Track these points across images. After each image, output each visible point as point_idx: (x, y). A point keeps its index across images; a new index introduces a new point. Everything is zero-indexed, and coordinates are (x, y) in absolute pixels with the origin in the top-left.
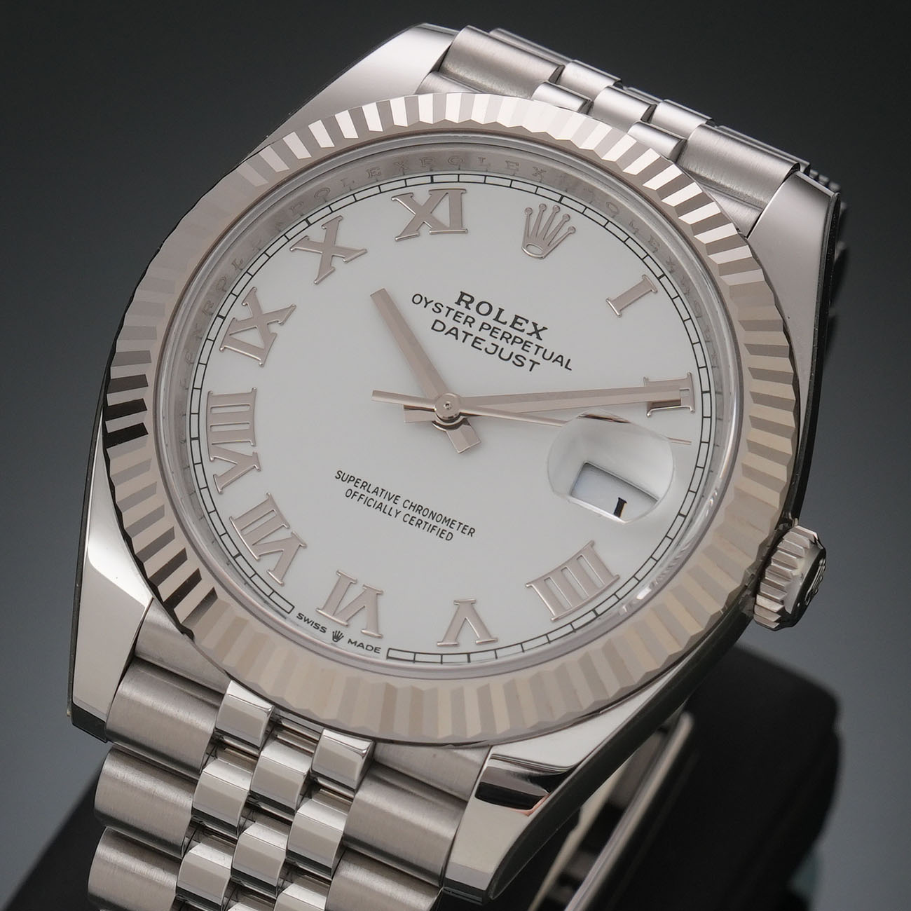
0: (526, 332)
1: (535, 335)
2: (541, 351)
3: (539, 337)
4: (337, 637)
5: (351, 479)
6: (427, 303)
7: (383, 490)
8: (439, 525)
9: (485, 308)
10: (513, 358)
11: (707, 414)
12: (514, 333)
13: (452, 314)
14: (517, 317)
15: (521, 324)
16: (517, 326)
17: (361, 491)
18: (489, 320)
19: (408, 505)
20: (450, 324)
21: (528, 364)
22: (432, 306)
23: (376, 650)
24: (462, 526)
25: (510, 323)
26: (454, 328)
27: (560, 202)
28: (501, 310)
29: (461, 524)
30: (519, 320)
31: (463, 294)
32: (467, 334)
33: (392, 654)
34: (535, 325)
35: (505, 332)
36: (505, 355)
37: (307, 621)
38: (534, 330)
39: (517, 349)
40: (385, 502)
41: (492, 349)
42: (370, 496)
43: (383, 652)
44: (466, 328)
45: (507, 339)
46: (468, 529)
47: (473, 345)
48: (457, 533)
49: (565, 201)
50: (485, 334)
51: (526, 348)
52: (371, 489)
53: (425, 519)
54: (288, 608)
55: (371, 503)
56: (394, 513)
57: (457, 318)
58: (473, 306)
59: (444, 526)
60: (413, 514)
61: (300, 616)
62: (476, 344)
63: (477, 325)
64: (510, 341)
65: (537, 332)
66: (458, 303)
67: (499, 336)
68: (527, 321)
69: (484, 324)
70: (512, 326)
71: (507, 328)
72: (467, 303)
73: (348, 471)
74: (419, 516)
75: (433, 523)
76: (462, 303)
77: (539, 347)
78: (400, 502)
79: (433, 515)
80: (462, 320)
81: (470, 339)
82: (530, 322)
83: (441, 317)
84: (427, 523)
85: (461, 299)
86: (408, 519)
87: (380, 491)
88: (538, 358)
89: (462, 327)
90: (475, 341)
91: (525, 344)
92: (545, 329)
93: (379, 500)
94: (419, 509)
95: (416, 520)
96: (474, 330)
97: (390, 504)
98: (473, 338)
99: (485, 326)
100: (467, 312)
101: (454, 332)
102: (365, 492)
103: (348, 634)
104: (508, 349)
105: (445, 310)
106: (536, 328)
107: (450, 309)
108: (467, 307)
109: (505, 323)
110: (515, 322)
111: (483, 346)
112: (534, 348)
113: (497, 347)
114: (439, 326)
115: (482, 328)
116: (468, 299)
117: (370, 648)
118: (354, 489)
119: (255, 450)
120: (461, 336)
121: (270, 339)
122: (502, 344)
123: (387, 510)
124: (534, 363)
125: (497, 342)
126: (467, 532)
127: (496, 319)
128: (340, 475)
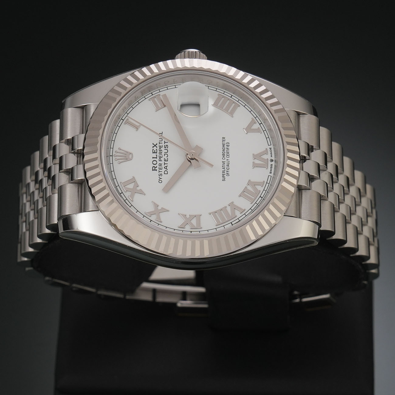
0: (157, 149)
1: (156, 146)
2: (160, 142)
3: (157, 144)
4: (272, 161)
5: (223, 176)
6: (160, 178)
7: (223, 166)
8: (226, 148)
9: (155, 162)
10: (166, 149)
11: (159, 91)
12: (158, 151)
13: (160, 170)
14: (153, 153)
15: (155, 151)
16: (156, 152)
17: (226, 172)
18: (157, 160)
19: (224, 158)
20: (164, 170)
21: (166, 144)
22: (160, 177)
23: (270, 149)
24: (223, 141)
25: (156, 154)
26: (165, 168)
27: (112, 156)
28: (153, 158)
29: (223, 142)
30: (154, 152)
31: (153, 170)
32: (165, 164)
33: (269, 144)
34: (153, 147)
35: (159, 154)
36: (166, 151)
37: (271, 170)
38: (155, 147)
39: (163, 149)
40: (226, 164)
41: (166, 155)
42: (226, 169)
43: (270, 147)
44: (163, 165)
45: (161, 153)
46: (223, 139)
47: (167, 161)
48: (226, 142)
49: (111, 154)
50: (162, 159)
51: (161, 147)
52: (224, 170)
53: (226, 152)
54: (270, 177)
55: (228, 168)
56: (228, 161)
57: (161, 169)
58: (155, 166)
59: (226, 146)
60: (226, 156)
61: (271, 173)
62: (167, 160)
63: (161, 162)
64: (161, 152)
65: (155, 146)
66: (156, 170)
67: (161, 155)
68: (153, 149)
69: (159, 161)
70: (156, 153)
71: (158, 154)
72: (155, 168)
73: (222, 178)
74: (226, 154)
75: (226, 149)
76: (156, 169)
77: (159, 143)
78: (224, 161)
79: (224, 150)
80: (161, 167)
81: (166, 162)
82: (153, 148)
83: (163, 173)
84: (227, 151)
85: (155, 170)
86: (228, 156)
87: (223, 167)
88: (163, 142)
89: (163, 166)
90: (166, 161)
91: (160, 147)
92: (153, 144)
93: (226, 166)
94: (224, 155)
95: (227, 154)
96: (163, 162)
97: (226, 163)
98: (165, 162)
99: (160, 160)
100: (158, 167)
101: (166, 168)
102: (226, 171)
103: (270, 158)
104: (164, 151)
105: (160, 173)
106: (154, 146)
107: (159, 172)
108: (156, 167)
109: (157, 155)
110: (155, 153)
111: (166, 158)
112: (161, 144)
113: (165, 154)
114: (166, 172)
115: (161, 161)
116: (154, 168)
117: (271, 151)
118: (226, 174)
119: (227, 206)
120: (166, 165)
121: (192, 217)
122: (163, 153)
123: (228, 163)
124: (165, 142)
125: (163, 155)
126: (224, 140)
127: (156, 158)
128: (224, 180)
